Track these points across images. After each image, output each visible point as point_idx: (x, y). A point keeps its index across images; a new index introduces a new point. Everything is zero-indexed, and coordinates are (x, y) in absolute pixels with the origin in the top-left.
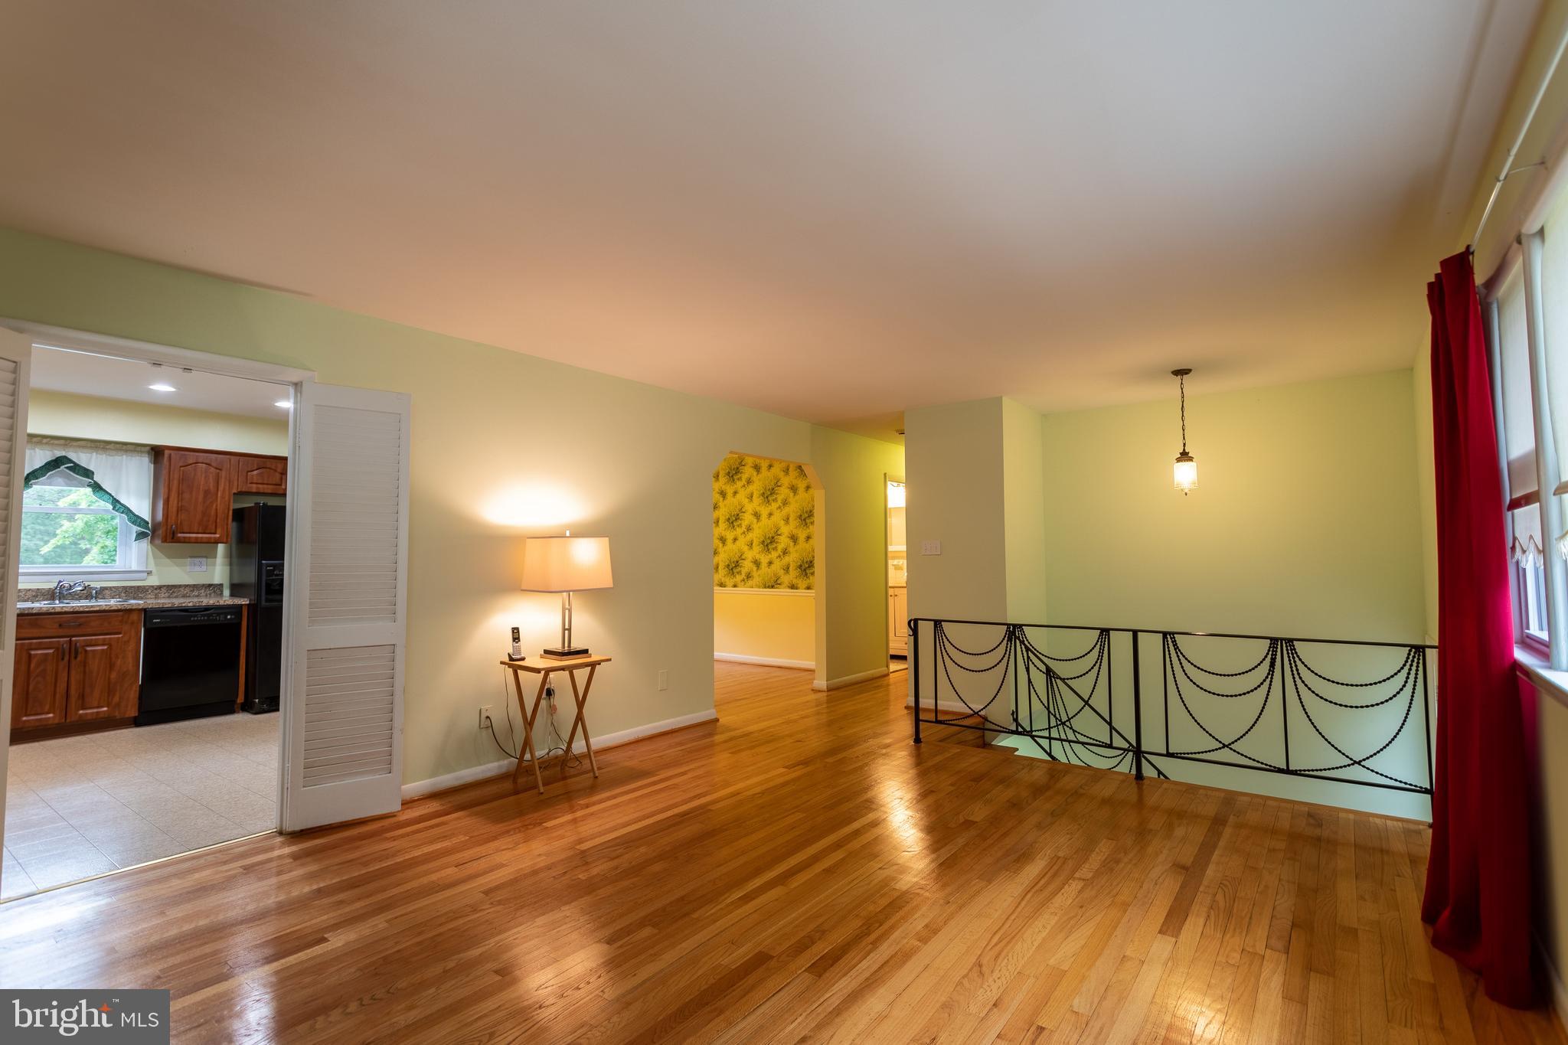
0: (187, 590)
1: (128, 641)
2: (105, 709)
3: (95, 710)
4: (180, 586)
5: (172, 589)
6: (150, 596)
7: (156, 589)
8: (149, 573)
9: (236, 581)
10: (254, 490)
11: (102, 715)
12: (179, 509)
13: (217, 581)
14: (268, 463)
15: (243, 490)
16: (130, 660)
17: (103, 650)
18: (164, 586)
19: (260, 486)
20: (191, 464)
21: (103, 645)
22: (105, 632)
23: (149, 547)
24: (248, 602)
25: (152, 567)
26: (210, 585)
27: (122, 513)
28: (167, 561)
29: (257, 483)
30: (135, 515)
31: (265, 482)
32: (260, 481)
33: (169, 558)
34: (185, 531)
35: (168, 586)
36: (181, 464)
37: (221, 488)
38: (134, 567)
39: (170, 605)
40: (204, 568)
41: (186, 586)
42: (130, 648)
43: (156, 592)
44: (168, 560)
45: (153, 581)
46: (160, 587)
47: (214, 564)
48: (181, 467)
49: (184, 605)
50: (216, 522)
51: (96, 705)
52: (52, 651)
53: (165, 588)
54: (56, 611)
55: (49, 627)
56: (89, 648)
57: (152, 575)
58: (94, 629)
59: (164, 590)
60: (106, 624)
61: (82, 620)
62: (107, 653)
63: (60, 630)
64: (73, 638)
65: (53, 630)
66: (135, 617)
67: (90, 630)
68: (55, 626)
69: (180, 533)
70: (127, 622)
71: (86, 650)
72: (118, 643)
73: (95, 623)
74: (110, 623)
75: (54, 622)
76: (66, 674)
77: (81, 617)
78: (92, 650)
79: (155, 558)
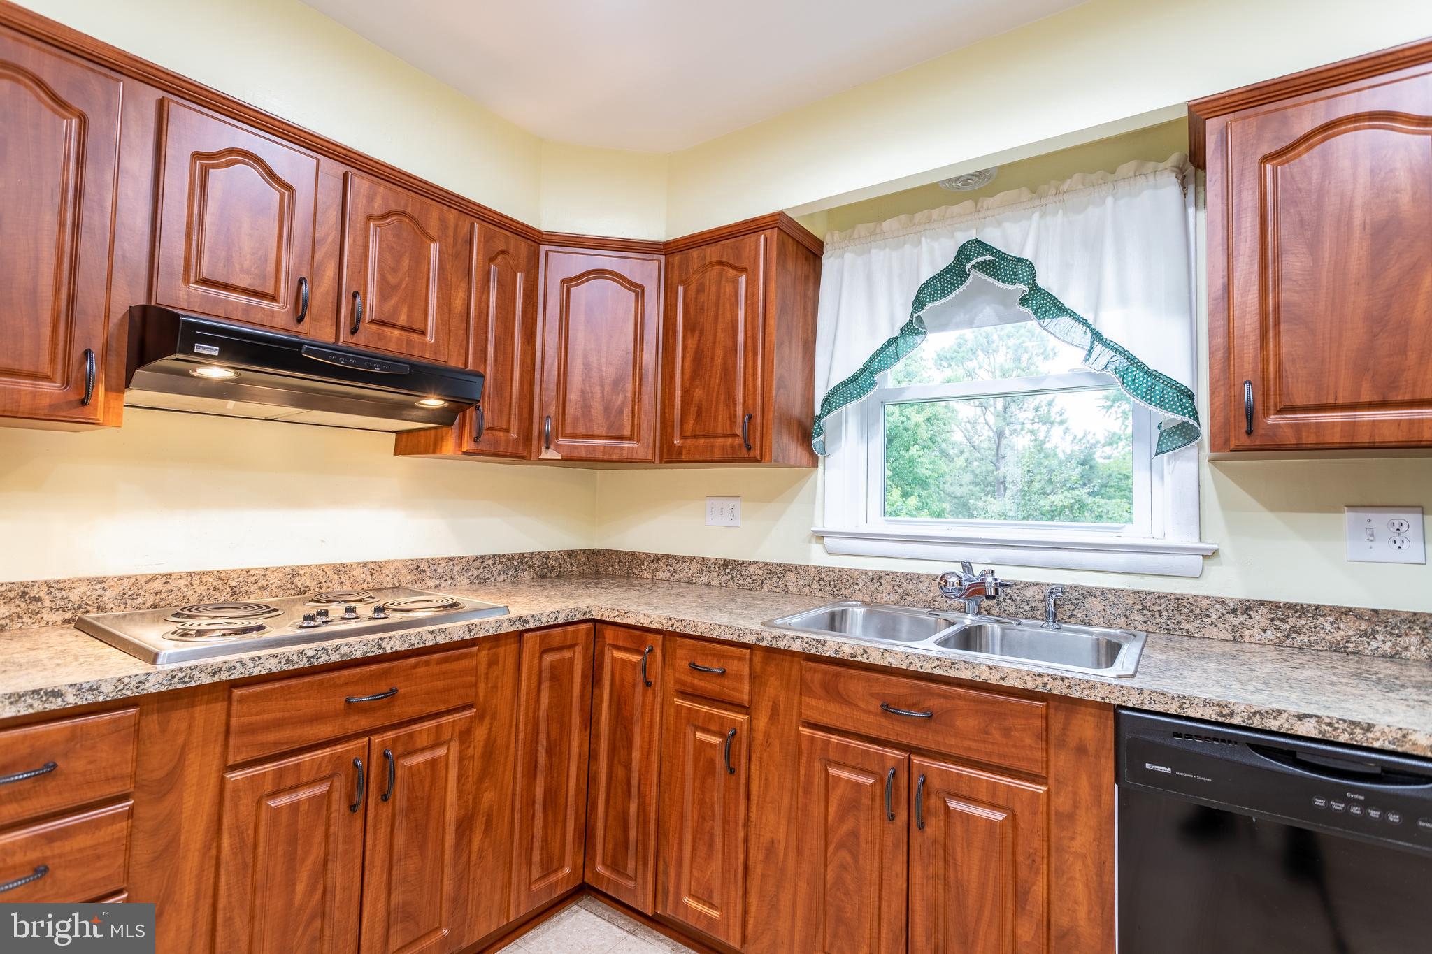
0: (1347, 628)
1: (1071, 817)
4: (1318, 611)
5: (1292, 623)
6: (1214, 632)
7: (1234, 611)
8: (1210, 555)
12: (1269, 322)
16: (1082, 894)
17: (991, 823)
18: (1262, 604)
21: (994, 806)
22: (994, 760)
23: (1205, 471)
25: (1217, 537)
33: (1272, 508)
34: (1300, 402)
35: (1275, 606)
36: (1266, 149)
38: (1169, 535)
39: (1210, 713)
40: (1413, 549)
41: (1343, 613)
42: (1079, 846)
43: (1235, 620)
46: (1247, 608)
49: (1273, 725)
52: (868, 781)
53: (1263, 610)
54: (872, 661)
55: (862, 705)
56: (954, 805)
57: (1221, 564)
58: (967, 743)
59: (1260, 617)
60: (997, 735)
61: (934, 703)
62: (1003, 839)
63: (885, 722)
64: (916, 760)
65: (870, 719)
66: (1088, 730)
67: (951, 744)
68: (875, 705)
69: (1281, 411)
70: (1062, 744)
71: (947, 809)
72: (1033, 814)
73: (968, 723)
74: (1007, 732)
75: (872, 695)
76: (900, 868)
77: (931, 694)
78: (961, 813)
79: (1226, 506)
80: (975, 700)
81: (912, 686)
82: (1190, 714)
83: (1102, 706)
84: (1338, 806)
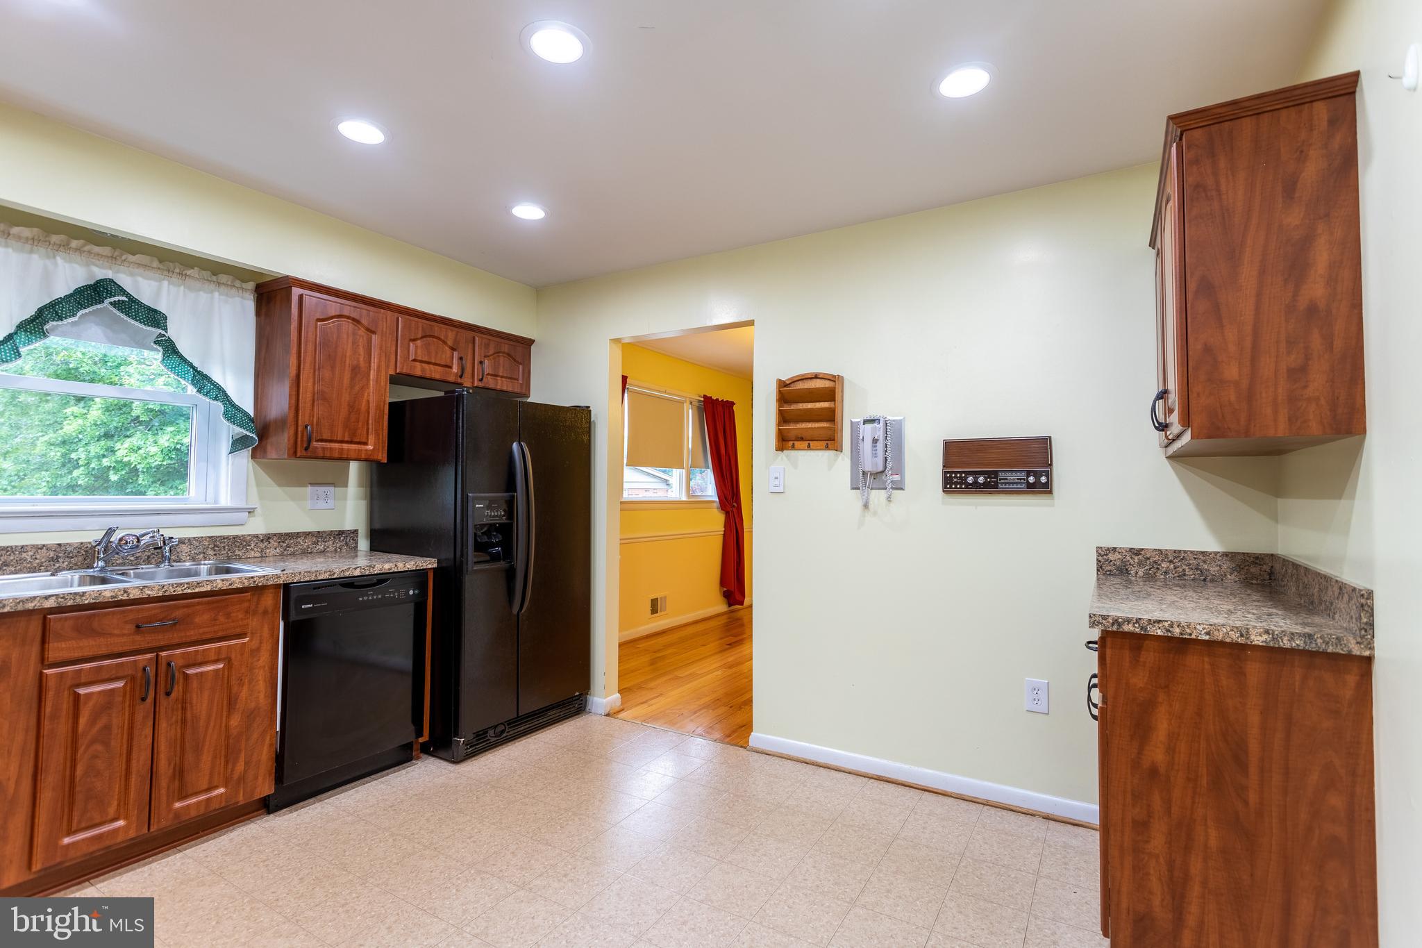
0: (309, 542)
1: (258, 649)
2: (222, 790)
3: (203, 797)
4: (298, 535)
5: (287, 543)
6: (252, 554)
7: (262, 541)
8: (251, 512)
9: (377, 526)
10: (418, 373)
11: (215, 805)
12: (316, 398)
13: (348, 526)
14: (438, 329)
15: (404, 371)
16: (261, 686)
17: (217, 671)
18: (275, 535)
19: (426, 366)
20: (332, 318)
21: (216, 661)
22: (220, 634)
23: (250, 465)
24: (435, 565)
25: (254, 502)
26: (341, 533)
27: (215, 399)
28: (277, 490)
29: (421, 362)
30: (234, 406)
31: (433, 361)
32: (426, 359)
33: (280, 485)
34: (325, 437)
35: (280, 535)
36: (319, 316)
37: (374, 366)
38: (225, 501)
39: (326, 576)
40: (331, 503)
41: (307, 534)
42: (261, 663)
43: (262, 546)
44: (278, 488)
45: (256, 526)
46: (268, 538)
47: (345, 498)
48: (319, 320)
49: (347, 574)
50: (368, 424)
51: (205, 787)
52: (120, 684)
53: (275, 538)
54: (131, 596)
55: (116, 632)
56: (191, 671)
57: (255, 516)
58: (201, 631)
59: (273, 542)
60: (222, 619)
61: (178, 613)
62: (223, 677)
63: (138, 638)
64: (163, 654)
65: (124, 639)
66: (268, 600)
67: (193, 634)
68: (132, 627)
69: (317, 441)
70: (255, 612)
71: (186, 676)
72: (242, 655)
73: (203, 618)
74: (228, 616)
75: (126, 622)
76: (149, 731)
77: (177, 607)
78: (197, 674)
79: (258, 484)
80: (208, 603)
81: (161, 607)
82: (319, 578)
83: (277, 586)
84: (365, 598)
